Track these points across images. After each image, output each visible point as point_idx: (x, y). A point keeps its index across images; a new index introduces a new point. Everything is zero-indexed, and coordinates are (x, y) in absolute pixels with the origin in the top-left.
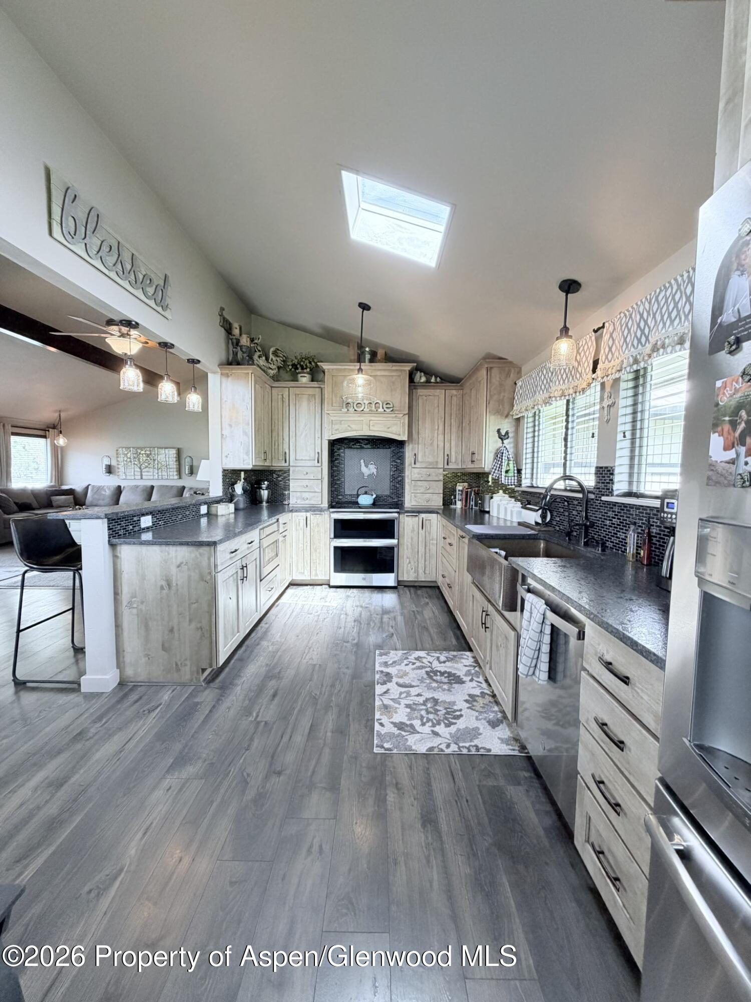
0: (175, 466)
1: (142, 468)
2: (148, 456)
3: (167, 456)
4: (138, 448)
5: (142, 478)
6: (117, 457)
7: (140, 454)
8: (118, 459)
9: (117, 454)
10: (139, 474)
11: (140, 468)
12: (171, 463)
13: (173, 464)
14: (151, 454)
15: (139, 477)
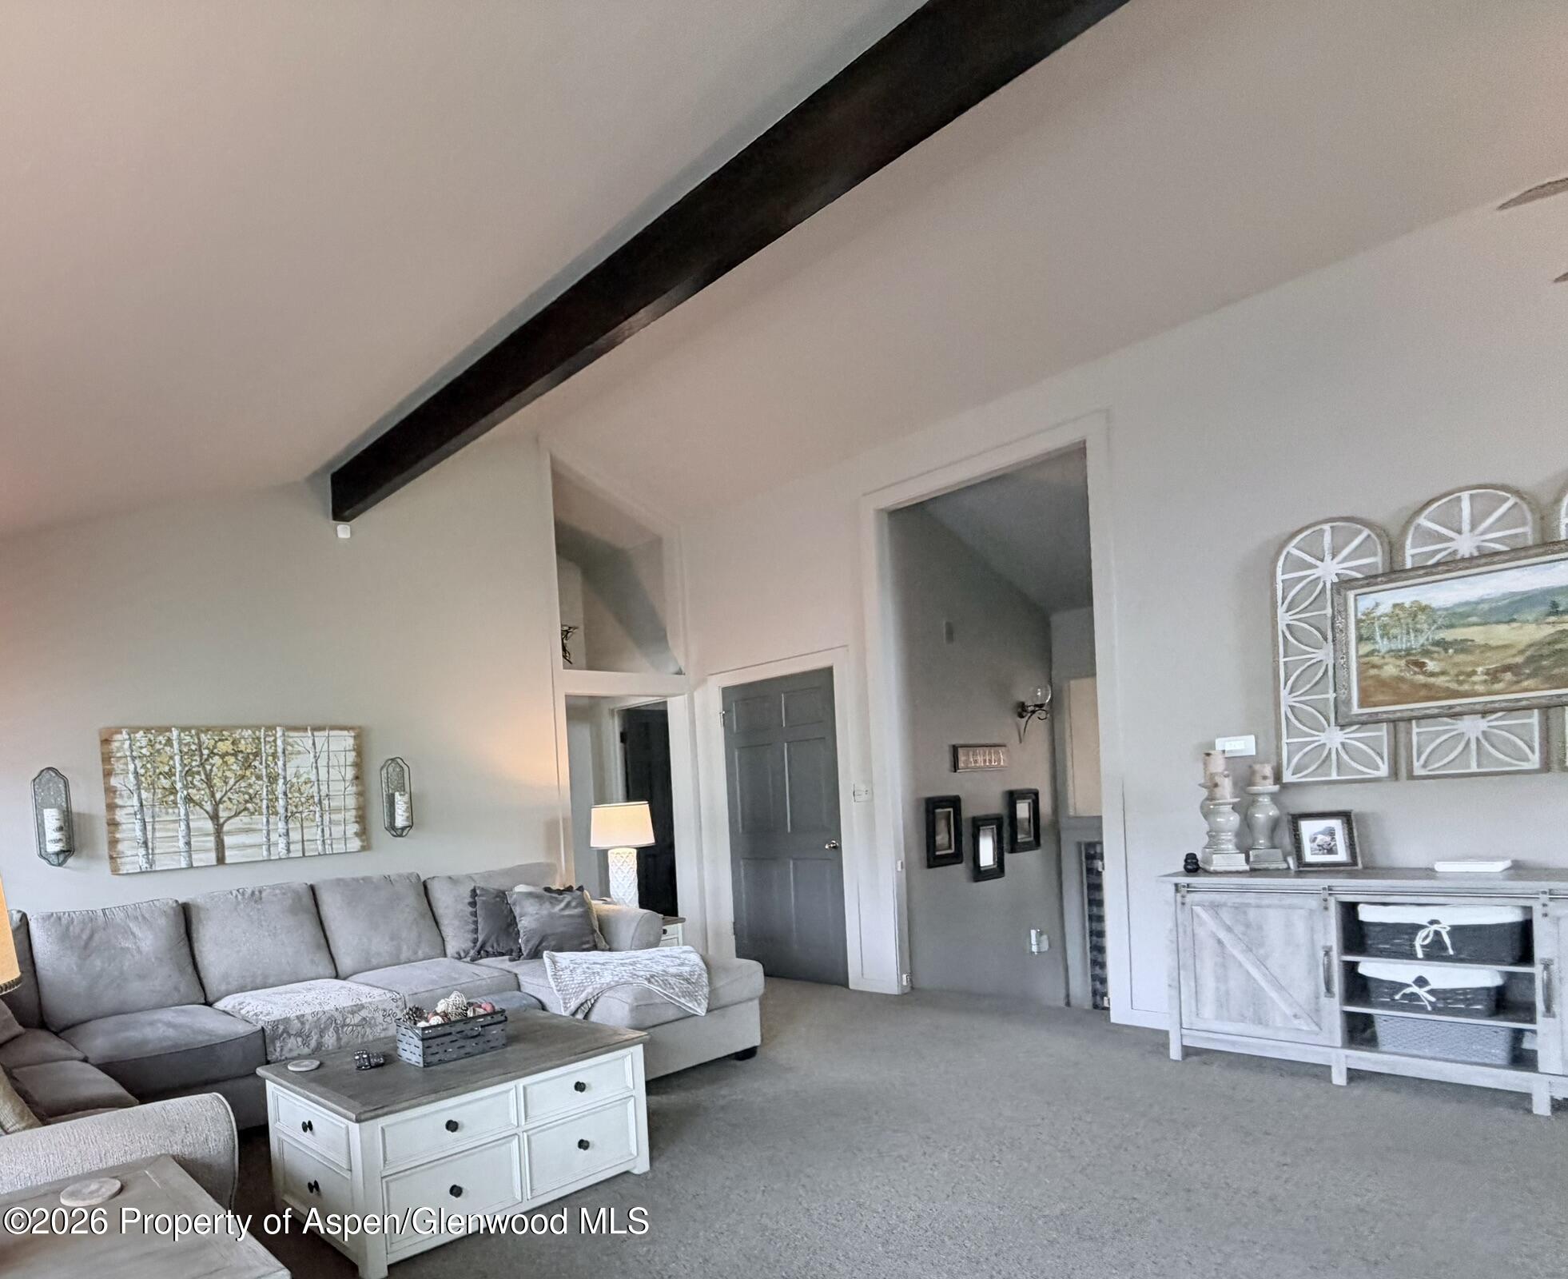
0: (351, 802)
1: (223, 814)
2: (247, 765)
3: (322, 762)
4: (201, 730)
5: (221, 860)
6: (108, 774)
7: (212, 754)
8: (114, 781)
9: (107, 758)
10: (211, 842)
11: (214, 817)
12: (337, 787)
13: (344, 795)
14: (257, 754)
15: (212, 857)
